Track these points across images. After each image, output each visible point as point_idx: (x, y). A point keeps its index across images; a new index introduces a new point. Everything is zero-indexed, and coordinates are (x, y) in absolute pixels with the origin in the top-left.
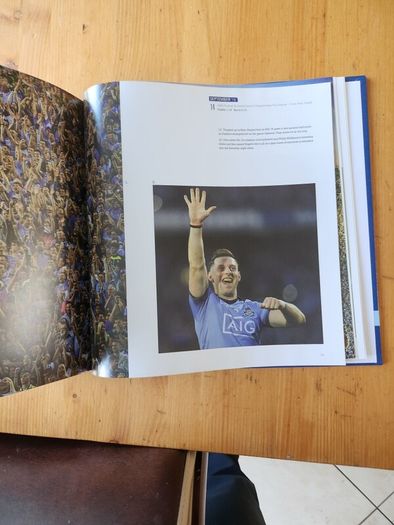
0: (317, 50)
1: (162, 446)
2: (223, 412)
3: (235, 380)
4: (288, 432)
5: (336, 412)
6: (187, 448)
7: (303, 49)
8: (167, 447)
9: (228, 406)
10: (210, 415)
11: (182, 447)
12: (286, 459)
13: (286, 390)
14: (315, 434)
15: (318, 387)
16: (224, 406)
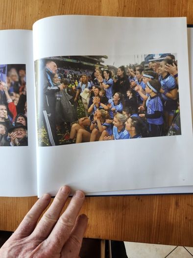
0: (183, 5)
1: (86, 237)
2: (122, 218)
3: (130, 200)
4: (159, 229)
5: (186, 218)
6: (101, 238)
7: (174, 4)
8: (90, 237)
9: (125, 215)
10: (115, 220)
11: (98, 238)
12: (157, 244)
13: (159, 205)
14: (174, 230)
15: (177, 204)
16: (123, 215)
